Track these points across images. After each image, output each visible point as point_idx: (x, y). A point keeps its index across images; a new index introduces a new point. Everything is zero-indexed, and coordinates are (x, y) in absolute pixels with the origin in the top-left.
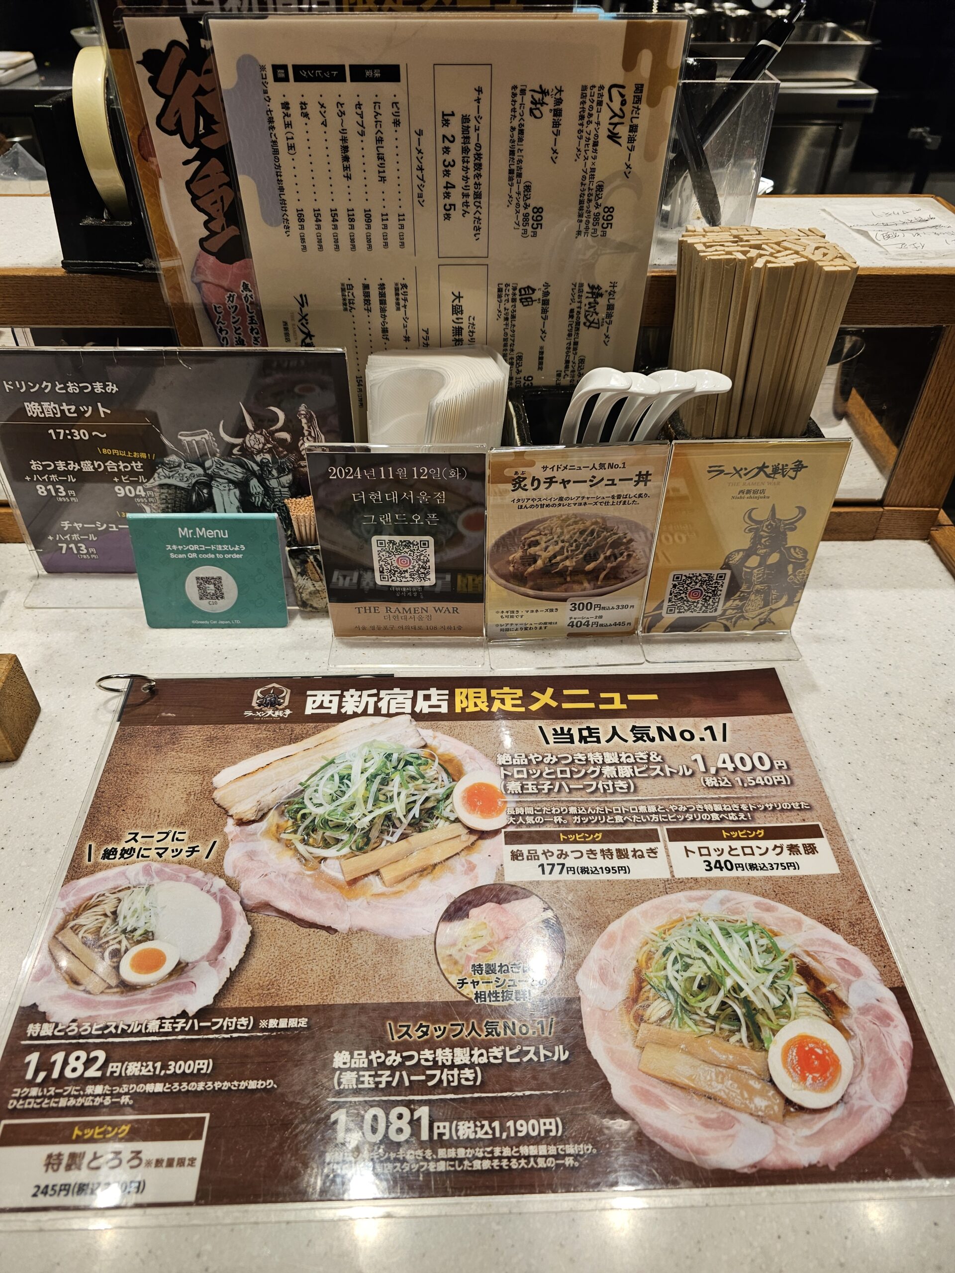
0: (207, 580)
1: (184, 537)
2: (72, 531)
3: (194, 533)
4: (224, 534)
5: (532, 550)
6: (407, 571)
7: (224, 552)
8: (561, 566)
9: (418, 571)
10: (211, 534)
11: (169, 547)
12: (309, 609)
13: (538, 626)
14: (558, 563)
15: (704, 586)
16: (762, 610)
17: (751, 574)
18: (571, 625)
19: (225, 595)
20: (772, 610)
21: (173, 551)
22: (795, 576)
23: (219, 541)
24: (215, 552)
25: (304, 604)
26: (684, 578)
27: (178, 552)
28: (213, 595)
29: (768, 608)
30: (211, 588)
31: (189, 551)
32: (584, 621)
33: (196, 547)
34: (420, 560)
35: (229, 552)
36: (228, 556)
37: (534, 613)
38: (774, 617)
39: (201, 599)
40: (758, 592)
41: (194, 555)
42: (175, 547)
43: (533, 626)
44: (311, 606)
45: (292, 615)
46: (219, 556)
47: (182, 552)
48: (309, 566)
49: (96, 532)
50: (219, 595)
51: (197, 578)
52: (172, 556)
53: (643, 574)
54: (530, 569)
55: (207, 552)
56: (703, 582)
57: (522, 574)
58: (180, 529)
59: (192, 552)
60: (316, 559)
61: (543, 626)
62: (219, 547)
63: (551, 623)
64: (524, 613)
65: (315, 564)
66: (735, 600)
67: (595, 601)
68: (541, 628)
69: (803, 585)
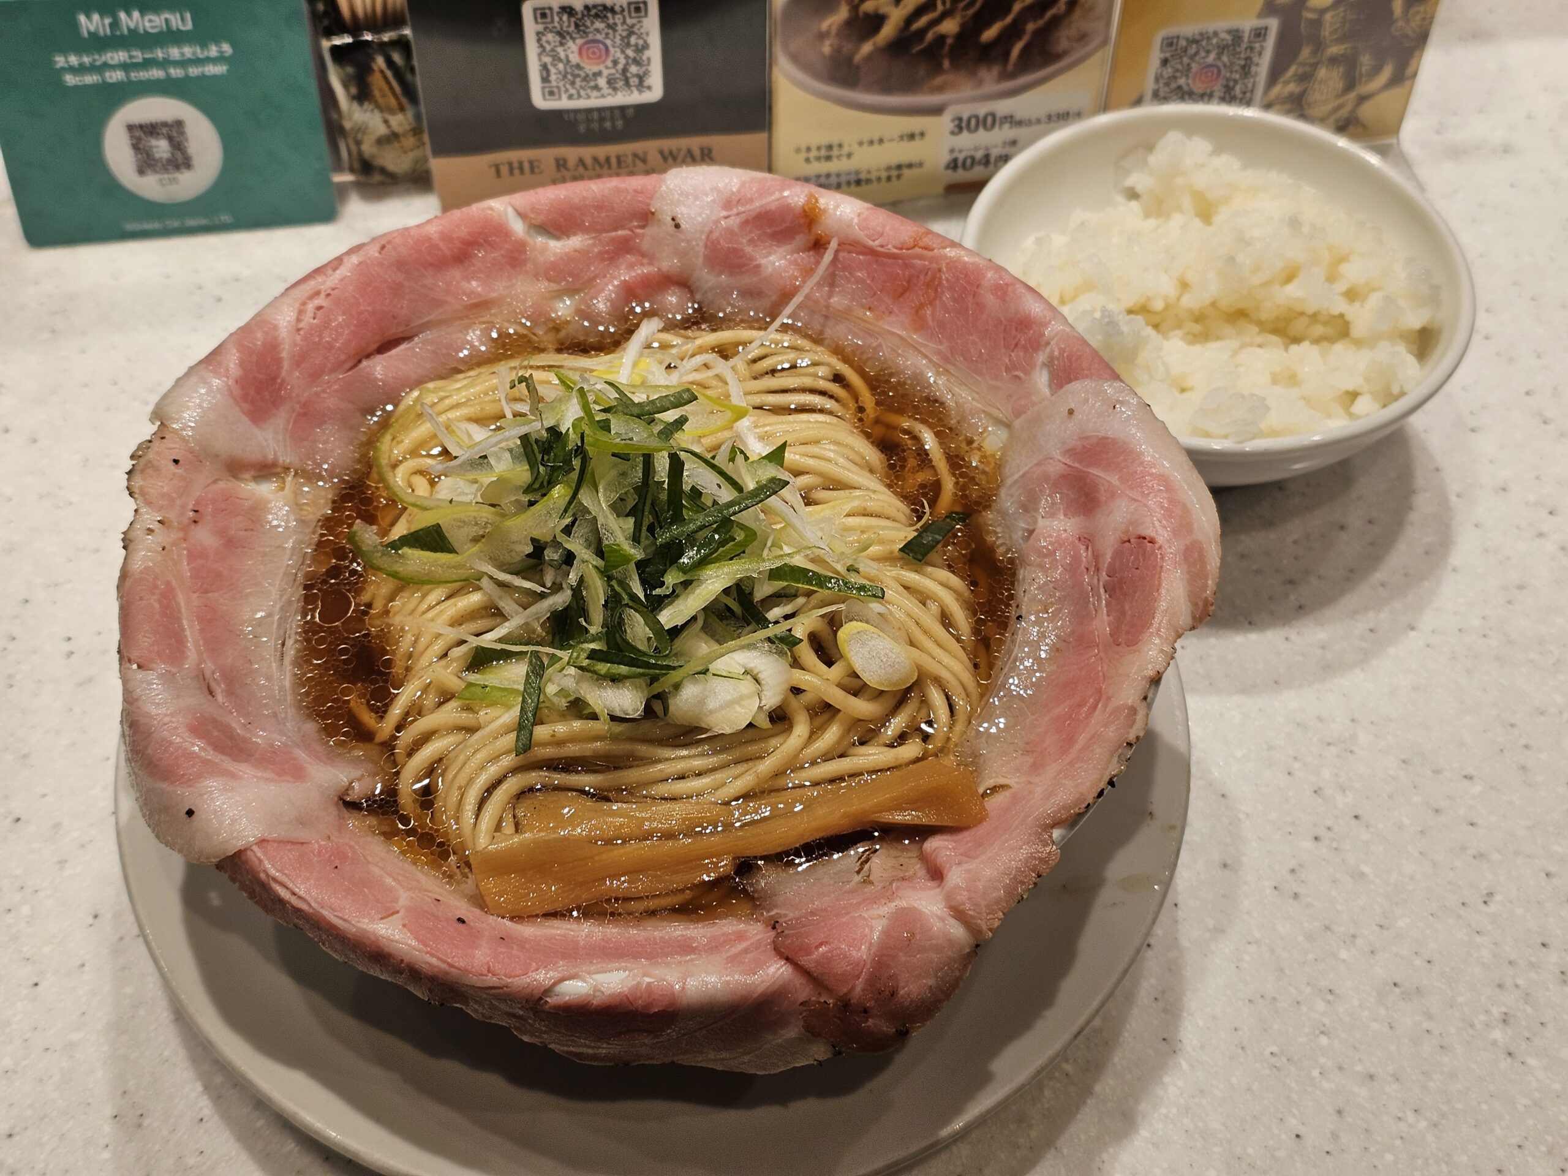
0: (151, 129)
1: (93, 35)
3: (115, 25)
4: (182, 23)
6: (599, 74)
7: (183, 63)
8: (930, 36)
9: (625, 70)
10: (153, 23)
11: (60, 61)
12: (377, 178)
13: (884, 175)
14: (922, 32)
15: (1225, 58)
16: (1341, 101)
17: (1318, 23)
18: (953, 165)
19: (195, 161)
20: (1363, 99)
21: (72, 70)
22: (1408, 21)
23: (174, 37)
24: (165, 63)
25: (365, 167)
26: (1183, 43)
27: (81, 70)
28: (169, 161)
29: (1352, 95)
30: (161, 147)
31: (106, 66)
32: (979, 155)
33: (121, 56)
34: (628, 45)
35: (196, 62)
36: (193, 71)
37: (876, 147)
38: (1367, 111)
39: (141, 171)
40: (1334, 61)
41: (117, 76)
42: (73, 60)
43: (873, 176)
44: (383, 171)
45: (342, 192)
46: (176, 72)
47: (93, 69)
48: (376, 81)
50: (180, 161)
51: (130, 128)
52: (70, 80)
53: (1100, 39)
54: (868, 48)
55: (147, 64)
56: (1222, 48)
57: (849, 60)
58: (82, 18)
59: (113, 67)
60: (390, 63)
61: (894, 173)
62: (175, 53)
63: (910, 166)
64: (855, 148)
65: (389, 74)
66: (1287, 83)
67: (1002, 107)
68: (889, 179)
69: (1422, 39)
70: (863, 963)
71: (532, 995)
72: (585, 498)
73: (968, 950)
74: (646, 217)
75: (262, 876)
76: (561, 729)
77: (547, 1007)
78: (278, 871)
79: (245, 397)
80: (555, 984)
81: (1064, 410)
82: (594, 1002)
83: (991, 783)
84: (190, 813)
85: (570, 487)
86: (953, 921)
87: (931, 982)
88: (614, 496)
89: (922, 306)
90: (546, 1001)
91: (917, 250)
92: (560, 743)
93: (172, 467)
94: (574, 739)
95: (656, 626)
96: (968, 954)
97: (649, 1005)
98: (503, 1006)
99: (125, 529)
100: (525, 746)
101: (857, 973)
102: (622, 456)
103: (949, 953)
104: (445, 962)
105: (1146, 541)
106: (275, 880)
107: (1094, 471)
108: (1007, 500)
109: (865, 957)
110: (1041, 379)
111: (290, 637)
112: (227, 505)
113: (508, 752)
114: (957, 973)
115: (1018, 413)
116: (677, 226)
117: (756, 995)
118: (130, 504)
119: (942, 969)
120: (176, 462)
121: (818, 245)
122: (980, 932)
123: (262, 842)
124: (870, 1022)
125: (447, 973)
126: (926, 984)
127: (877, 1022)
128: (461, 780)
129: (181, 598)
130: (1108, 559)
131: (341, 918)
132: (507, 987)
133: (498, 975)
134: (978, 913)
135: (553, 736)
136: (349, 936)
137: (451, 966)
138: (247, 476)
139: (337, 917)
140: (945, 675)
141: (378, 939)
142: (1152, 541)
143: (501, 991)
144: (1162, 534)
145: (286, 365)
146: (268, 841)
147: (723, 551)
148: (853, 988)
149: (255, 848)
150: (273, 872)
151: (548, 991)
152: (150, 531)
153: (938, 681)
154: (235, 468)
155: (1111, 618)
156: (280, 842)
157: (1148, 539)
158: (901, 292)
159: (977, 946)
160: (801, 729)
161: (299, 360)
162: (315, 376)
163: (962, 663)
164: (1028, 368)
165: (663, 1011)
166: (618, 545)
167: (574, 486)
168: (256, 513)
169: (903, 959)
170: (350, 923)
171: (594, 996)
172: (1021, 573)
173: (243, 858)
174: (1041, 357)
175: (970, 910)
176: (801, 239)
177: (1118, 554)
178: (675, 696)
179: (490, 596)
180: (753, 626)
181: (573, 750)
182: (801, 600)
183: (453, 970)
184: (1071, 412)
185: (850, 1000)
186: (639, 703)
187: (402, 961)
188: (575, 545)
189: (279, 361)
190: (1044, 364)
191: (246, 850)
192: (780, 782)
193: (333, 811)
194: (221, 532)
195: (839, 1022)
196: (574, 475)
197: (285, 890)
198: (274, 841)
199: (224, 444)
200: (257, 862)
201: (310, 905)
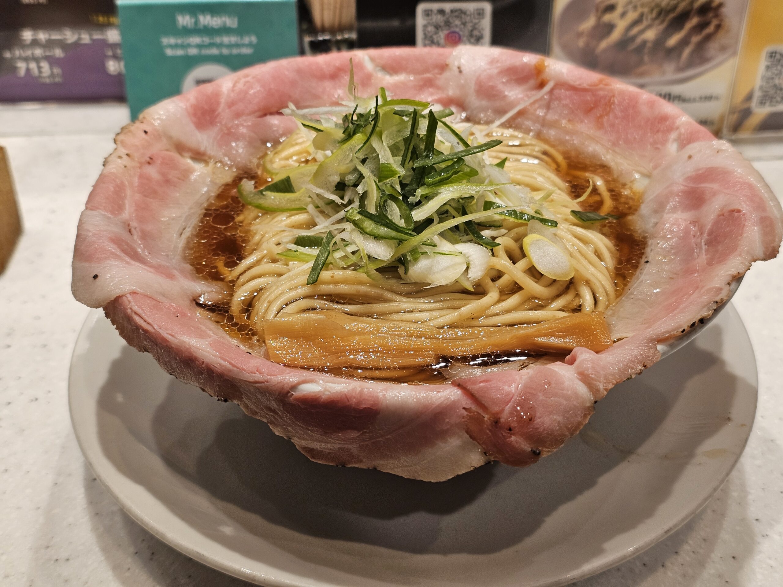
1: (184, 28)
2: (35, 43)
3: (196, 23)
4: (231, 22)
5: (607, 17)
7: (231, 46)
10: (215, 22)
11: (165, 42)
14: (636, 36)
21: (170, 46)
23: (225, 30)
24: (220, 46)
27: (175, 46)
31: (189, 46)
33: (198, 40)
35: (237, 45)
36: (235, 51)
41: (195, 51)
42: (172, 41)
46: (225, 51)
47: (181, 47)
49: (62, 44)
52: (169, 52)
54: (604, 44)
55: (211, 45)
57: (593, 51)
58: (179, 18)
59: (193, 46)
62: (226, 40)
70: (511, 396)
71: (283, 388)
72: (375, 143)
73: (588, 404)
74: (443, 67)
75: (129, 311)
76: (339, 274)
77: (291, 399)
78: (138, 307)
79: (195, 115)
80: (299, 384)
81: (686, 156)
82: (323, 397)
83: (618, 336)
84: (96, 277)
85: (366, 135)
86: (580, 383)
87: (559, 418)
88: (392, 142)
89: (601, 117)
90: (293, 394)
91: (601, 86)
92: (336, 283)
93: (143, 135)
94: (345, 281)
95: (408, 218)
96: (589, 407)
97: (359, 403)
98: (263, 399)
99: (106, 157)
100: (314, 280)
101: (507, 400)
102: (400, 113)
103: (575, 403)
104: (231, 364)
105: (734, 212)
106: (136, 313)
107: (703, 185)
108: (645, 209)
109: (513, 391)
110: (672, 147)
111: (189, 227)
112: (169, 164)
113: (303, 286)
114: (579, 419)
115: (655, 168)
116: (460, 72)
117: (435, 406)
118: (114, 146)
119: (569, 412)
120: (146, 132)
121: (541, 85)
122: (598, 390)
123: (134, 293)
124: (513, 438)
125: (230, 371)
126: (556, 419)
127: (518, 439)
128: (272, 297)
129: (129, 192)
130: (709, 227)
131: (170, 335)
132: (267, 382)
133: (262, 373)
134: (598, 377)
135: (332, 277)
136: (173, 346)
137: (234, 366)
138: (187, 154)
139: (168, 334)
140: (592, 279)
141: (190, 348)
142: (739, 211)
143: (263, 384)
144: (745, 208)
145: (222, 105)
146: (138, 294)
147: (455, 177)
148: (503, 410)
149: (128, 296)
150: (135, 308)
151: (294, 387)
152: (120, 157)
153: (588, 283)
154: (180, 148)
155: (708, 256)
156: (145, 296)
157: (736, 211)
158: (588, 110)
159: (596, 402)
160: (493, 295)
161: (231, 104)
162: (238, 115)
163: (604, 275)
164: (664, 142)
165: (369, 408)
166: (389, 164)
167: (368, 135)
168: (186, 173)
169: (541, 398)
170: (175, 337)
171: (324, 394)
172: (650, 242)
173: (120, 301)
174: (673, 135)
175: (592, 374)
176: (532, 82)
177: (716, 223)
178: (414, 265)
179: (312, 216)
180: (471, 237)
181: (344, 288)
182: (503, 231)
183: (235, 369)
184: (690, 157)
185: (499, 418)
186: (389, 254)
187: (203, 362)
188: (365, 170)
189: (218, 103)
190: (675, 140)
191: (122, 296)
192: (475, 323)
193: (188, 302)
194: (163, 175)
195: (490, 434)
196: (369, 128)
197: (140, 319)
198: (142, 294)
199: (177, 133)
200: (127, 302)
201: (154, 328)
